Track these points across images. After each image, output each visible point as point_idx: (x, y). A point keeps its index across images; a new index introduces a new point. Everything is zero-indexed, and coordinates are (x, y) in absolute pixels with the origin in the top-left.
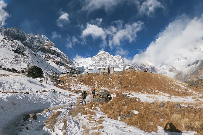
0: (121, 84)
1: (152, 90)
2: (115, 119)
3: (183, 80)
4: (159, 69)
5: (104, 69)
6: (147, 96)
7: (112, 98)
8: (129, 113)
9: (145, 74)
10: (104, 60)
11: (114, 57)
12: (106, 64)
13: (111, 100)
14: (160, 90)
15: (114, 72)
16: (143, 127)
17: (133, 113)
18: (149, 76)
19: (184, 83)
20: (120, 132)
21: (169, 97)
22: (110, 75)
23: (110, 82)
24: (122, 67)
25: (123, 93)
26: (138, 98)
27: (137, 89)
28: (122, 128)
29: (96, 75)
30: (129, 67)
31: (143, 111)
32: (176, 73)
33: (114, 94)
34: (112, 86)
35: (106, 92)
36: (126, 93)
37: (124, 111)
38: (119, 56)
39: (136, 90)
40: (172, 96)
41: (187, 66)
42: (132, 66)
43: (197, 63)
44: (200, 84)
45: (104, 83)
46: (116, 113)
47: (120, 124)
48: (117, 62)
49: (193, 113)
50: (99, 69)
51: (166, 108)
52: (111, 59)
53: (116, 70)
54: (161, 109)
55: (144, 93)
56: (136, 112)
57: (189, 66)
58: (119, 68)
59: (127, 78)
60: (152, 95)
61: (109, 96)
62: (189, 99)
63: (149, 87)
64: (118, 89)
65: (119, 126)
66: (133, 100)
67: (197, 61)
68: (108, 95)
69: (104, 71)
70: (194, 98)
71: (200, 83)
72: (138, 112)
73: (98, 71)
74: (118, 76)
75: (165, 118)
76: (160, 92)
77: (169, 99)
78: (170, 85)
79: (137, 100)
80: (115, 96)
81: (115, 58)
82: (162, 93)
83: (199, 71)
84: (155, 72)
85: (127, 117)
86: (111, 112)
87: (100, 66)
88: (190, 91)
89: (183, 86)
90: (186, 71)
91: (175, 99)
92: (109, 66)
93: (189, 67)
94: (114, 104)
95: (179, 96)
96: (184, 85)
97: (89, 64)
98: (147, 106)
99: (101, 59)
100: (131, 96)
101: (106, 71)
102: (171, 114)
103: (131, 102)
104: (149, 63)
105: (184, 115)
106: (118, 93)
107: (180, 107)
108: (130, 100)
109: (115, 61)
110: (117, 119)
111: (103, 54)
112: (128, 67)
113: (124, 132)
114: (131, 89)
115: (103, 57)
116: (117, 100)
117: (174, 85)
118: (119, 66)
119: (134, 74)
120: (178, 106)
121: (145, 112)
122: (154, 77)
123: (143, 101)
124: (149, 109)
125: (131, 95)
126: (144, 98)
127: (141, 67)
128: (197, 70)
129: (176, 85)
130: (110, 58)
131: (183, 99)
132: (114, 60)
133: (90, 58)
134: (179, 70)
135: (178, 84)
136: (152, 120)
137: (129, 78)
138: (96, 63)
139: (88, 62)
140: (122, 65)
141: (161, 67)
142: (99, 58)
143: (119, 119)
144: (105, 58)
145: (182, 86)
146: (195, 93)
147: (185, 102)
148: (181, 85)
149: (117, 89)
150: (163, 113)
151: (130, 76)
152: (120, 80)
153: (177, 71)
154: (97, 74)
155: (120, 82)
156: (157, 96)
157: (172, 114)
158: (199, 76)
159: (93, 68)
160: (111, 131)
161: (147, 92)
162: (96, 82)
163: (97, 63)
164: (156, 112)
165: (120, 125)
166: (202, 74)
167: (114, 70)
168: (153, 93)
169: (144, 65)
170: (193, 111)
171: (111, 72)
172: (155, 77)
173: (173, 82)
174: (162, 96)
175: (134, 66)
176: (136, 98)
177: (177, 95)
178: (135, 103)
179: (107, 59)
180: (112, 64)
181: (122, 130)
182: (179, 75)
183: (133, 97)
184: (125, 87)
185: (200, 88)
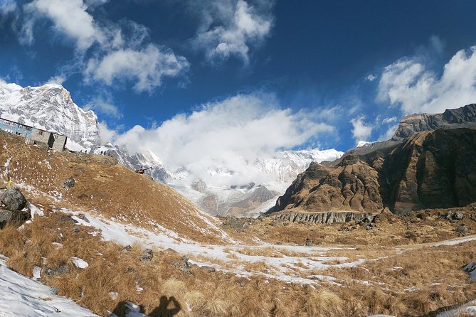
0: (71, 185)
1: (142, 218)
2: (26, 275)
3: (215, 211)
4: (172, 175)
5: (41, 132)
6: (127, 230)
7: (33, 217)
8: (64, 263)
9: (137, 177)
10: (50, 109)
11: (80, 112)
12: (53, 120)
13: (28, 222)
14: (160, 221)
15: (64, 149)
16: (94, 301)
17: (74, 265)
18: (144, 184)
19: (214, 218)
20: (29, 309)
21: (178, 240)
22: (52, 155)
23: (45, 174)
24: (89, 143)
25: (64, 211)
26: (96, 230)
27: (109, 208)
28: (39, 301)
29: (12, 142)
30: (106, 149)
31: (98, 264)
32: (203, 195)
33: (39, 207)
34: (47, 185)
35: (19, 195)
36: (71, 212)
37: (51, 255)
38: (93, 114)
39: (104, 211)
40: (184, 240)
41: (229, 186)
42: (115, 149)
43: (250, 188)
44: (247, 227)
45: (27, 170)
46: (32, 259)
47: (36, 289)
48: (83, 126)
49: (212, 280)
50: (29, 128)
51: (156, 263)
52: (70, 114)
53: (72, 145)
54: (144, 264)
55: (122, 220)
56: (82, 264)
57: (233, 187)
58: (82, 144)
59: (90, 174)
60: (139, 230)
61: (25, 210)
62: (217, 252)
63: (139, 209)
64: (60, 197)
65: (33, 294)
66: (84, 233)
67: (252, 185)
68: (22, 206)
69: (38, 138)
70: (226, 251)
71: (246, 224)
72: (88, 265)
73: (24, 133)
74: (70, 164)
75: (149, 285)
76: (160, 227)
77: (173, 245)
78: (185, 216)
79: (94, 234)
80: (41, 213)
81: (82, 114)
82: (163, 229)
83: (250, 202)
84: (162, 180)
85: (57, 272)
86: (18, 254)
87: (34, 119)
88: (224, 235)
89: (212, 223)
90: (225, 195)
91: (187, 247)
92: (57, 129)
93: (233, 190)
94: (34, 232)
95: (199, 241)
96: (213, 221)
97: (8, 102)
98: (114, 253)
99: (45, 101)
100: (81, 222)
101: (46, 139)
102: (163, 278)
103: (76, 237)
104: (154, 156)
105: (192, 283)
106: (51, 208)
107: (187, 265)
108: (77, 231)
109: (77, 122)
110: (31, 276)
111: (56, 90)
112: (104, 149)
113: (40, 312)
114: (94, 205)
115: (52, 100)
116: (43, 224)
117: (192, 218)
118: (83, 139)
119: (112, 171)
120: (183, 263)
121: (103, 267)
122: (154, 190)
123: (108, 240)
124: (116, 260)
125: (84, 218)
126: (115, 231)
127: (134, 160)
128: (247, 200)
129: (197, 218)
130: (68, 110)
131: (203, 249)
132: (77, 118)
133: (20, 88)
134: (211, 190)
135: (202, 218)
136: (118, 288)
137: (95, 176)
138: (28, 107)
139: (8, 97)
140: (92, 138)
141: (177, 172)
142: (42, 97)
143: (37, 274)
144: (56, 103)
145: (210, 223)
146: (232, 240)
147: (205, 255)
148: (206, 221)
149: (57, 198)
150: (145, 274)
151: (100, 172)
152: (72, 174)
153: (207, 190)
154: (17, 139)
155: (70, 181)
156: (149, 233)
157: (166, 277)
158: (248, 211)
159: (15, 118)
160: (5, 306)
161: (131, 219)
162: (8, 161)
163: (32, 109)
164: (130, 270)
165: (35, 291)
166: (254, 209)
167: (65, 143)
168: (142, 226)
169: (142, 158)
170: (214, 278)
171: (57, 147)
172: (156, 191)
173: (192, 210)
174: (161, 236)
175: (118, 151)
176: (93, 229)
177: (194, 239)
178: (87, 241)
179: (61, 109)
180: (67, 127)
181: (36, 305)
182: (209, 200)
183: (86, 224)
184: (79, 197)
185: (243, 233)
